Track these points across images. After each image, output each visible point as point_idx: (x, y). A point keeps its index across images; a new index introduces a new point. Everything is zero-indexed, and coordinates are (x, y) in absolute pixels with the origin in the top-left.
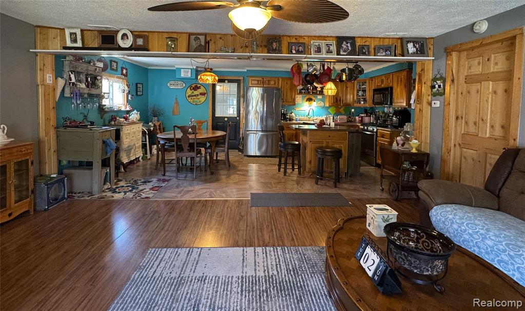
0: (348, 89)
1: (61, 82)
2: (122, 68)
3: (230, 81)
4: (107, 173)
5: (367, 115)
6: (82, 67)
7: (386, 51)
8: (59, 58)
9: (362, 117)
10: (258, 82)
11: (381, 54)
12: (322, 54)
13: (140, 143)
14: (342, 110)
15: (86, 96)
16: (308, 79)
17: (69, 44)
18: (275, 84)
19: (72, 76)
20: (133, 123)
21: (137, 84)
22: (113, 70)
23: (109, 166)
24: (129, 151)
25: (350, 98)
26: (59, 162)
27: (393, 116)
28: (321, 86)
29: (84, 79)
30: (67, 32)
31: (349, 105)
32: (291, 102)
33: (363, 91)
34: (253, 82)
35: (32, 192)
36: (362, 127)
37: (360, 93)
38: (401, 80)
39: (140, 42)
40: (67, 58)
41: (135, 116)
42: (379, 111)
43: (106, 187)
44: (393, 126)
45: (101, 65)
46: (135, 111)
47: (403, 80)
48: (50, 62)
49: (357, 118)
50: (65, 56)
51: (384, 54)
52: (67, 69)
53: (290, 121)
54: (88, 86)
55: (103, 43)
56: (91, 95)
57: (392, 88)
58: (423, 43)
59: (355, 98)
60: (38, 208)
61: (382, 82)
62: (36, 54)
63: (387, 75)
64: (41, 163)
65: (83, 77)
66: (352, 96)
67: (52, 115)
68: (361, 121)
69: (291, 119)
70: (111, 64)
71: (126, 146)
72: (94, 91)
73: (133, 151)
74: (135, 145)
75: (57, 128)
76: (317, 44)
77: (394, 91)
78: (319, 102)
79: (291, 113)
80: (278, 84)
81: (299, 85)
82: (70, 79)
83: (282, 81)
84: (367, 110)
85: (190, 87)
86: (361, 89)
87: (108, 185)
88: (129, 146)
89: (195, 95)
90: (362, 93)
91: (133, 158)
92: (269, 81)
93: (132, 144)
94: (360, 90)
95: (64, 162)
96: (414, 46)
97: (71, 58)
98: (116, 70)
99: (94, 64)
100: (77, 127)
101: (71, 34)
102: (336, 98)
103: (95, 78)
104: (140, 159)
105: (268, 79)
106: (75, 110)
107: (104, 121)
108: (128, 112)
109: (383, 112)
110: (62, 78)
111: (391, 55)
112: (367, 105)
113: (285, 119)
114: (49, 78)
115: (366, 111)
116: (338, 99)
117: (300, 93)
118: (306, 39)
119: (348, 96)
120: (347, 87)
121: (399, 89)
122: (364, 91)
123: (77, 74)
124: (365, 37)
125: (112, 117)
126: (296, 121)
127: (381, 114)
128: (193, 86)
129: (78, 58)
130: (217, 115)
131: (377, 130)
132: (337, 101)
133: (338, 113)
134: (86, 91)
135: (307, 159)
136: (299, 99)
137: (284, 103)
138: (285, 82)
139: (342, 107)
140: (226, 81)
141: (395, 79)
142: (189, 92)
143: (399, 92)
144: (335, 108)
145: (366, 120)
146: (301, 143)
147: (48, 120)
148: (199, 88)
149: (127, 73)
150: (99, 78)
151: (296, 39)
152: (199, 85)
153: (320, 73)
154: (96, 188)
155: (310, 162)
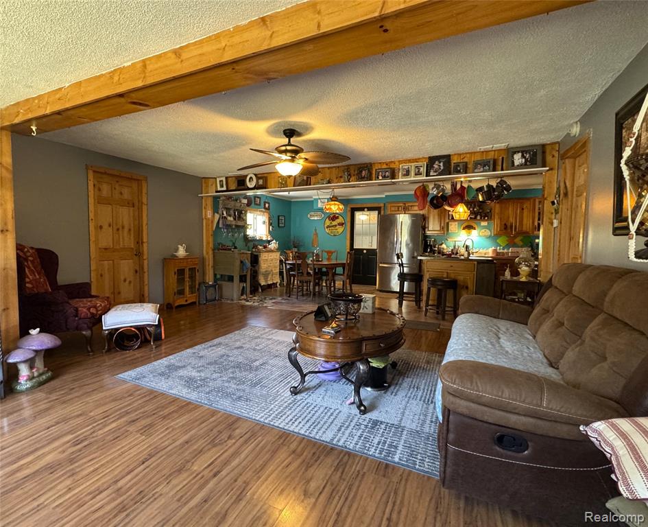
1: (217, 216)
2: (265, 203)
3: (370, 209)
4: (244, 287)
6: (231, 204)
7: (485, 166)
8: (216, 199)
11: (479, 171)
12: (411, 177)
13: (278, 270)
15: (234, 227)
16: (435, 201)
17: (219, 189)
19: (225, 213)
20: (271, 251)
21: (279, 216)
22: (257, 204)
23: (245, 282)
24: (266, 275)
25: (527, 223)
26: (215, 275)
28: (452, 209)
29: (233, 213)
30: (218, 180)
31: (526, 233)
32: (439, 230)
34: (393, 209)
35: (198, 289)
39: (261, 182)
40: (221, 199)
41: (274, 245)
43: (243, 297)
45: (245, 201)
46: (274, 241)
48: (210, 202)
50: (219, 197)
51: (482, 169)
52: (221, 206)
54: (235, 219)
55: (238, 185)
56: (237, 226)
58: (536, 152)
59: (536, 224)
60: (201, 302)
62: (202, 197)
64: (204, 274)
65: (232, 212)
67: (211, 240)
70: (255, 199)
71: (264, 270)
72: (240, 223)
73: (270, 276)
74: (272, 271)
75: (213, 250)
76: (406, 167)
78: (483, 230)
79: (441, 244)
82: (223, 214)
85: (329, 217)
87: (244, 297)
88: (266, 271)
89: (333, 226)
91: (270, 282)
93: (270, 270)
95: (218, 276)
96: (523, 156)
97: (224, 198)
98: (260, 205)
99: (240, 202)
100: (225, 250)
101: (220, 181)
103: (240, 212)
104: (278, 285)
106: (226, 238)
107: (248, 247)
108: (269, 242)
110: (218, 213)
111: (489, 171)
113: (432, 251)
114: (209, 214)
116: (509, 225)
118: (397, 163)
120: (523, 209)
123: (228, 209)
124: (463, 154)
125: (254, 246)
128: (332, 216)
129: (229, 198)
130: (356, 247)
133: (512, 244)
134: (234, 223)
136: (454, 226)
139: (515, 236)
140: (366, 209)
142: (328, 222)
144: (507, 239)
147: (208, 243)
148: (338, 218)
149: (269, 206)
150: (243, 212)
151: (387, 164)
152: (337, 215)
154: (235, 296)
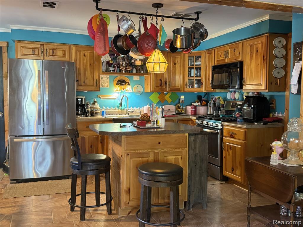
0: (177, 66)
5: (201, 104)
9: (196, 107)
10: (34, 51)
14: (167, 97)
16: (119, 44)
18: (64, 55)
25: (178, 80)
27: (242, 106)
28: (142, 57)
31: (178, 90)
32: (93, 85)
33: (196, 69)
34: (25, 51)
36: (200, 122)
37: (193, 72)
38: (257, 51)
42: (219, 98)
44: (244, 119)
47: (260, 50)
49: (189, 108)
53: (92, 115)
57: (241, 63)
59: (187, 80)
61: (226, 54)
63: (234, 45)
66: (182, 77)
68: (195, 113)
69: (93, 114)
77: (245, 68)
78: (136, 86)
79: (94, 104)
80: (70, 57)
81: (104, 55)
83: (77, 50)
84: (201, 96)
86: (195, 67)
90: (196, 72)
92: (53, 50)
94: (193, 68)
102: (161, 80)
105: (51, 47)
109: (225, 99)
112: (203, 90)
113: (85, 113)
115: (200, 98)
116: (163, 80)
117: (107, 71)
119: (177, 77)
120: (175, 64)
121: (253, 65)
122: (199, 69)
126: (103, 115)
127: (222, 102)
131: (223, 126)
132: (161, 85)
133: (162, 102)
135: (122, 186)
136: (105, 80)
137: (80, 88)
138: (82, 54)
139: (168, 92)
141: (247, 50)
143: (253, 69)
144: (158, 95)
145: (202, 110)
146: (111, 156)
153: (140, 35)
155: (128, 192)
